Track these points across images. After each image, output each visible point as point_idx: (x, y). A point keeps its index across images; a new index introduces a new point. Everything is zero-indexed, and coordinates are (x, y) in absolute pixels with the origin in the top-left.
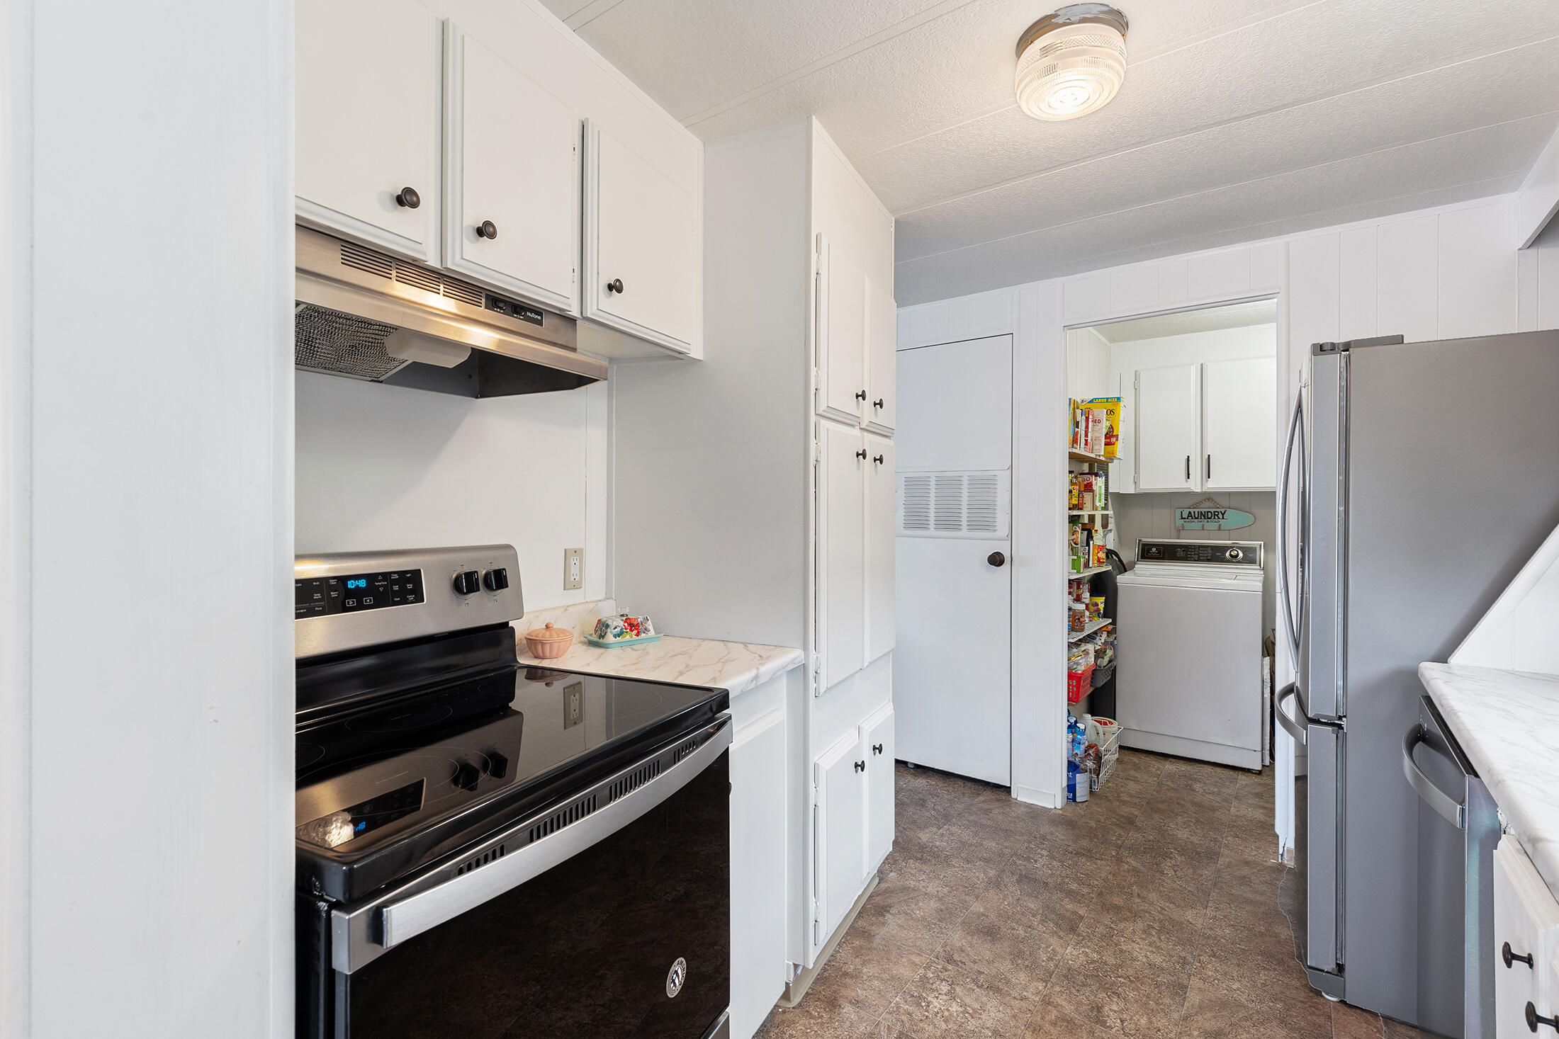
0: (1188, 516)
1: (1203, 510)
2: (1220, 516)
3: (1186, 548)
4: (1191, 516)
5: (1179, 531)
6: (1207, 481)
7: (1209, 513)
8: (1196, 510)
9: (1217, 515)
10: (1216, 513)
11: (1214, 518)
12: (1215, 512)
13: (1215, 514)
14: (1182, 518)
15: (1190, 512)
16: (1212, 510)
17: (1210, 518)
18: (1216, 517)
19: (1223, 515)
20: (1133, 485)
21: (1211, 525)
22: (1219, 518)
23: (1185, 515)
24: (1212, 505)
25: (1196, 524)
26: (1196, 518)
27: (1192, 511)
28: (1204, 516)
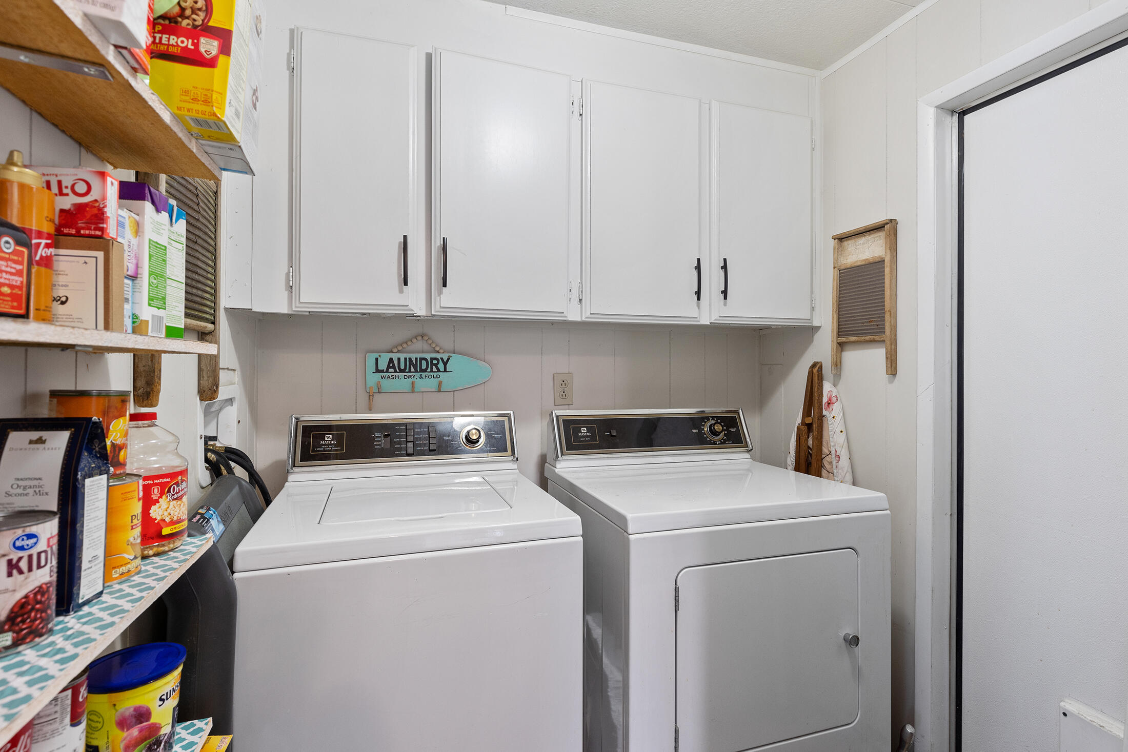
0: (389, 367)
1: (413, 356)
2: (441, 366)
3: (389, 429)
4: (394, 367)
5: (371, 396)
6: (440, 293)
7: (424, 362)
8: (402, 356)
9: (436, 365)
10: (435, 362)
11: (432, 371)
12: (432, 359)
13: (433, 364)
14: (378, 371)
15: (391, 360)
16: (428, 356)
17: (425, 371)
18: (435, 369)
19: (445, 364)
20: (285, 294)
21: (426, 383)
22: (439, 371)
23: (383, 365)
24: (426, 347)
25: (401, 382)
26: (401, 371)
27: (395, 357)
28: (414, 366)
